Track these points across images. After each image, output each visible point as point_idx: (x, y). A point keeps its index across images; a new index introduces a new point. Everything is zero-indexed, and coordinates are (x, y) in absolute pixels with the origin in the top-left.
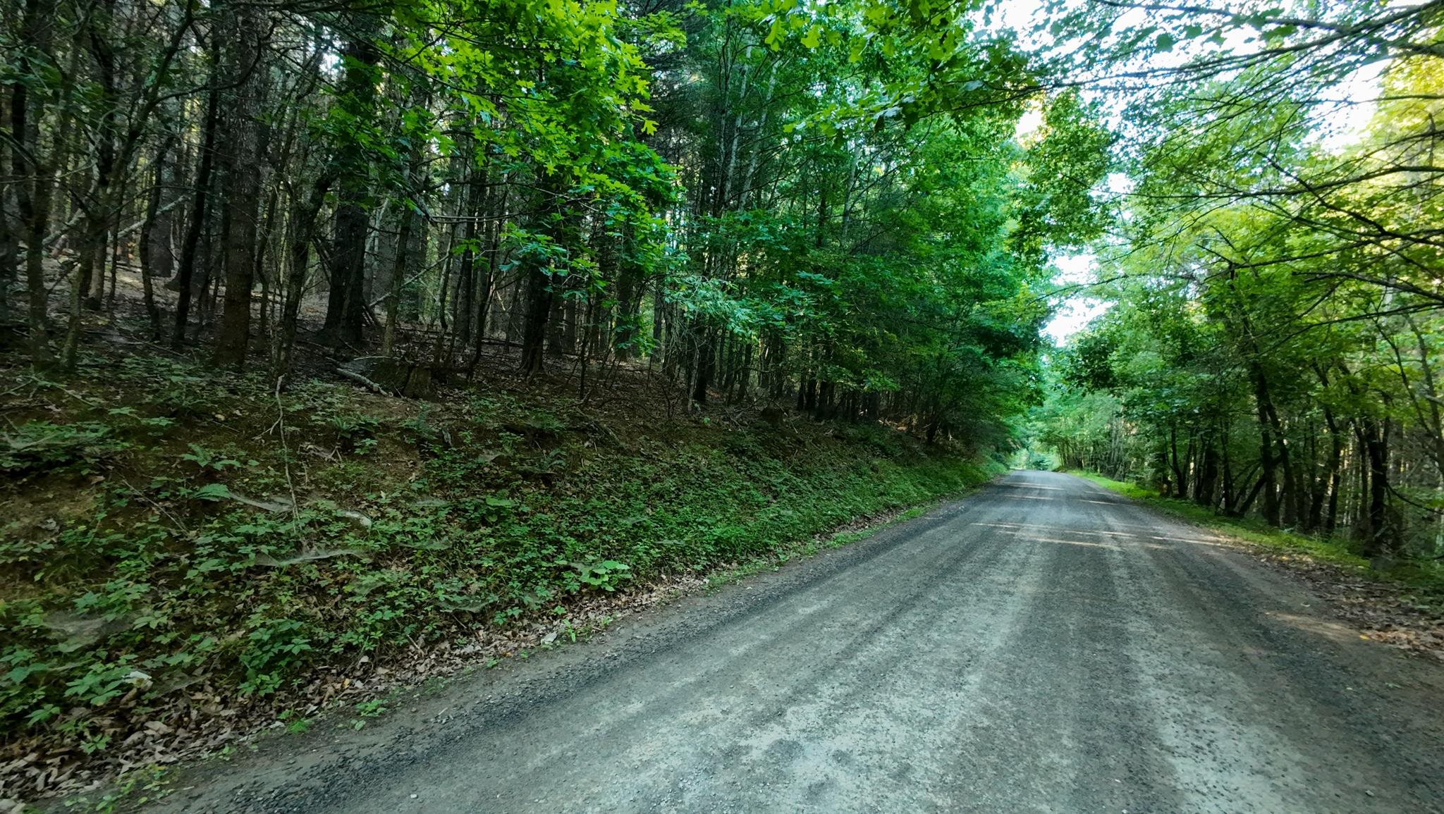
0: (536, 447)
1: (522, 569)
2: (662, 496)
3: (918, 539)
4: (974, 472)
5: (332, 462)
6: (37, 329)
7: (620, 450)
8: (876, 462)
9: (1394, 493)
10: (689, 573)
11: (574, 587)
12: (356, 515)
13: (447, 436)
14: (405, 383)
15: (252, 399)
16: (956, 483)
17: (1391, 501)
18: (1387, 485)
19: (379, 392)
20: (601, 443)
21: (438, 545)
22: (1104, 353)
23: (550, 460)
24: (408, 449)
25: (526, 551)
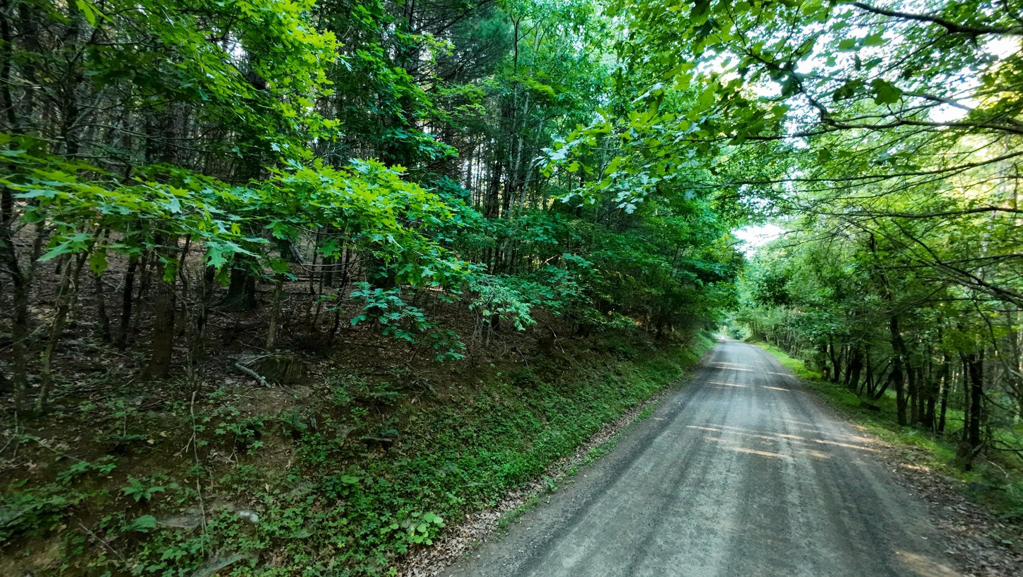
0: (377, 413)
1: (366, 540)
2: (467, 442)
3: (650, 450)
4: (690, 356)
5: (230, 463)
6: (19, 389)
7: (438, 402)
8: (620, 366)
9: (987, 398)
10: (486, 508)
11: (403, 550)
12: (247, 514)
13: (314, 421)
14: (284, 374)
15: (174, 414)
16: (677, 372)
17: (985, 404)
18: (983, 394)
19: (265, 386)
20: (424, 398)
21: (305, 534)
22: (783, 281)
23: (387, 424)
24: (285, 439)
25: (369, 521)
